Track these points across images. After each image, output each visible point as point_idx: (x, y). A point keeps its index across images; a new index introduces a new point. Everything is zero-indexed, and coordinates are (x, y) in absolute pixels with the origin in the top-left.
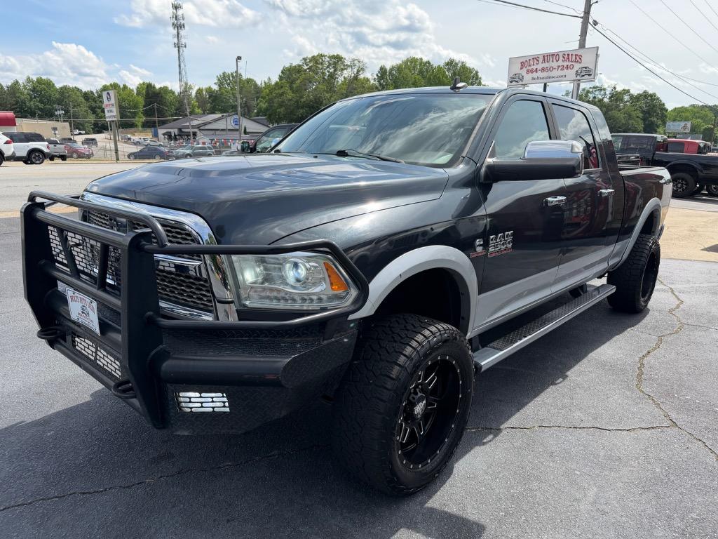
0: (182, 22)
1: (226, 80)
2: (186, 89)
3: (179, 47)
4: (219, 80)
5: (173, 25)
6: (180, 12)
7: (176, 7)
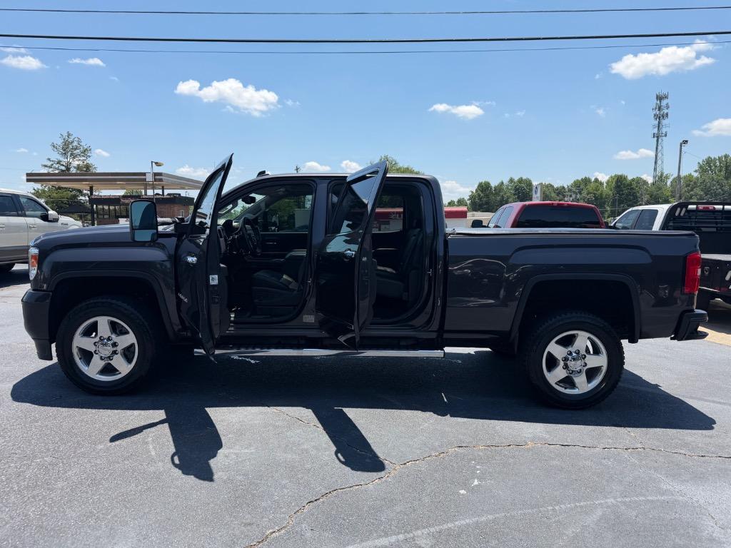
0: (666, 111)
1: (710, 167)
2: (661, 179)
3: (658, 137)
4: (701, 167)
5: (655, 115)
6: (664, 102)
7: (660, 98)
